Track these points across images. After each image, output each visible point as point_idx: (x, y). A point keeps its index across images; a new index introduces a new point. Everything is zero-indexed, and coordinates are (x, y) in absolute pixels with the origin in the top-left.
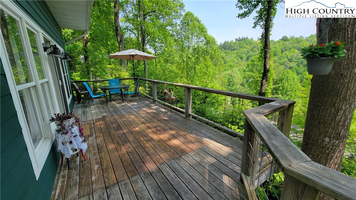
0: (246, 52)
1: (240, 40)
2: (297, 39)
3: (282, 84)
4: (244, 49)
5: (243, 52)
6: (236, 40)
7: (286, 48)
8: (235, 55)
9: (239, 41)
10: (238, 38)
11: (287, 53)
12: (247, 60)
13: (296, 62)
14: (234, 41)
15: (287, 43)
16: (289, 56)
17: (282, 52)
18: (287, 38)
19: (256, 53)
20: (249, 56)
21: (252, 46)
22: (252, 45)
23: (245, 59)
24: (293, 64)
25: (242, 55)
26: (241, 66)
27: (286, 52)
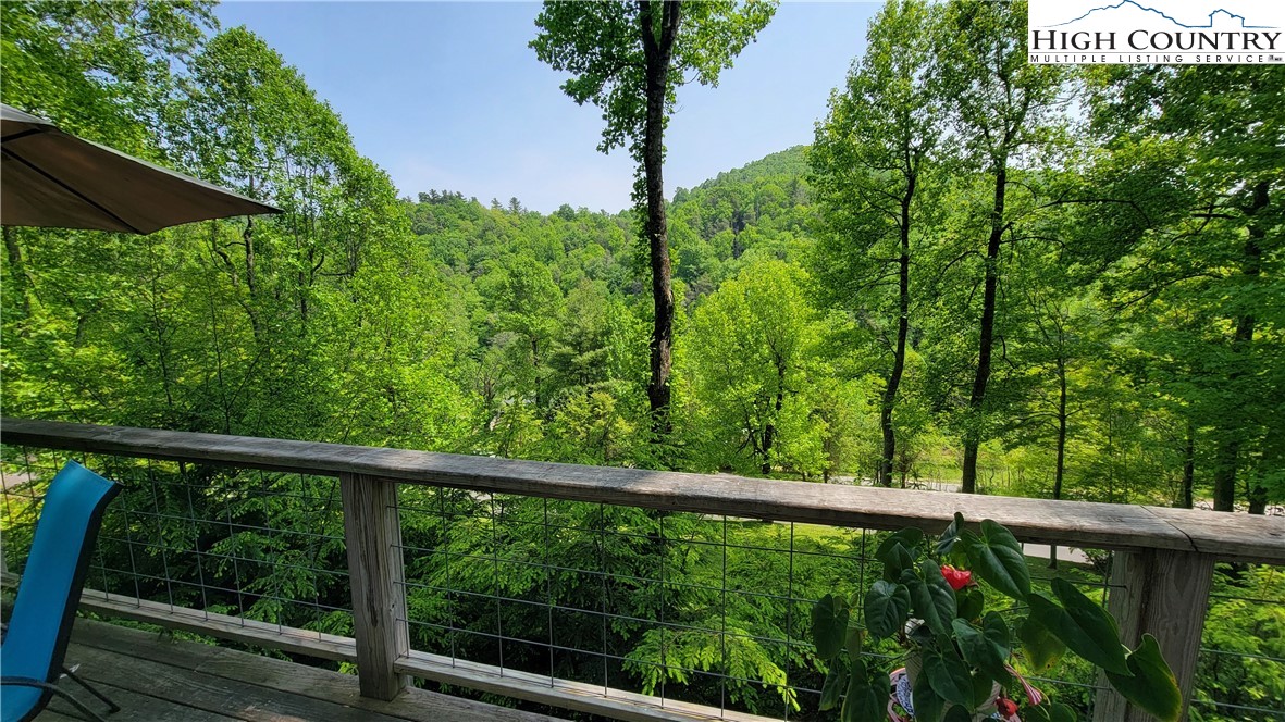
0: (465, 243)
1: (439, 202)
2: (595, 217)
3: (611, 347)
4: (456, 233)
5: (455, 242)
6: (423, 197)
7: (576, 240)
8: (427, 251)
9: (433, 202)
10: (428, 193)
11: (579, 251)
12: (471, 269)
13: (605, 279)
14: (416, 200)
15: (571, 223)
16: (587, 263)
17: (567, 250)
18: (572, 212)
19: (494, 247)
20: (477, 257)
21: (477, 225)
22: (480, 222)
23: (463, 265)
24: (598, 285)
25: (452, 252)
26: (453, 289)
27: (576, 251)
